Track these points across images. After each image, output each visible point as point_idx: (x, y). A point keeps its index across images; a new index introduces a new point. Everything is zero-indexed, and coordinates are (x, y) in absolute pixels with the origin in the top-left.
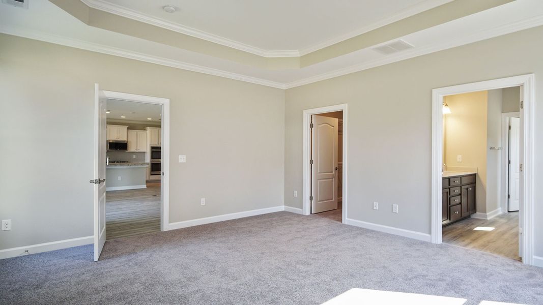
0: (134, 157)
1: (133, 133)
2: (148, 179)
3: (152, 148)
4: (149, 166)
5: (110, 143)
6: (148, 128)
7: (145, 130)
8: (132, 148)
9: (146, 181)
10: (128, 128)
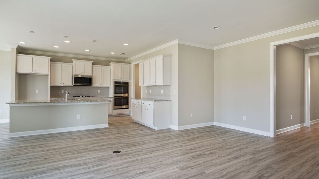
0: (99, 91)
1: (97, 68)
2: (111, 113)
3: (116, 83)
4: (112, 100)
5: (75, 77)
6: (112, 64)
7: (109, 65)
8: (96, 83)
9: (108, 115)
10: (93, 64)
